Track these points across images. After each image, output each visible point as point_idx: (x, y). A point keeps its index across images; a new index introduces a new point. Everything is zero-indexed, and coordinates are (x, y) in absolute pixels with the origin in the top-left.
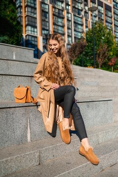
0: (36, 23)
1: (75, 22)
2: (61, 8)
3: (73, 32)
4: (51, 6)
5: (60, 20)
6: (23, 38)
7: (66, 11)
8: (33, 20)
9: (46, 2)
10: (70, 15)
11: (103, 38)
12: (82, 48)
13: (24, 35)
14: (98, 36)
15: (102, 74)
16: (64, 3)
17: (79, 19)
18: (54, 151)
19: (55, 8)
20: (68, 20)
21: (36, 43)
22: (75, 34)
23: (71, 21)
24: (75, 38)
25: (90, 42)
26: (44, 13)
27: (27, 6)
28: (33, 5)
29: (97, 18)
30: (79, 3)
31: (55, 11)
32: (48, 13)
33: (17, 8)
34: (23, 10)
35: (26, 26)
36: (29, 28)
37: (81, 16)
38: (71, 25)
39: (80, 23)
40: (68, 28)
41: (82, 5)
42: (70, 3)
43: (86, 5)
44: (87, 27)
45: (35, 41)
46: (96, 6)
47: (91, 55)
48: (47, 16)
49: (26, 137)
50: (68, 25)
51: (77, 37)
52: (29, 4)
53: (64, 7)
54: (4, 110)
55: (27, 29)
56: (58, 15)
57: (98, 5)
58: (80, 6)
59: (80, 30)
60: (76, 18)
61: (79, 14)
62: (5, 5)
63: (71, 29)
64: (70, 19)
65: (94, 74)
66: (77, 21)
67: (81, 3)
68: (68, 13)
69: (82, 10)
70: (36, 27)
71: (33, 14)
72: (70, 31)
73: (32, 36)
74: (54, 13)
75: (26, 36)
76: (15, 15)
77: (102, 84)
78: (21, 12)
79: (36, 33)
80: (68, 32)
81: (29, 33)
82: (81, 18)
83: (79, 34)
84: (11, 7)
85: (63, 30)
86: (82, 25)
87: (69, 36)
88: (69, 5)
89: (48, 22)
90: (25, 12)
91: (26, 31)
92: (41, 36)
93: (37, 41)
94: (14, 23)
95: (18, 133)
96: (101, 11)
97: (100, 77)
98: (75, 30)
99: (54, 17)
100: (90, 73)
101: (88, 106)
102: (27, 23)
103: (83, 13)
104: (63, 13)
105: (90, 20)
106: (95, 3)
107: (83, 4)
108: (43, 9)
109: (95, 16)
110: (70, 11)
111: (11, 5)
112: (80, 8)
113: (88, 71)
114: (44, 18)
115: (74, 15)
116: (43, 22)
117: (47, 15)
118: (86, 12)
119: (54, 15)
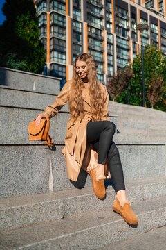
0: (64, 47)
1: (118, 46)
2: (99, 27)
3: (116, 60)
4: (85, 24)
5: (97, 43)
6: (46, 68)
7: (105, 31)
8: (61, 43)
9: (79, 20)
10: (111, 37)
11: (157, 67)
12: (127, 81)
13: (48, 64)
14: (150, 65)
15: (153, 115)
16: (104, 20)
17: (125, 42)
18: (83, 203)
19: (91, 27)
20: (109, 43)
21: (64, 75)
22: (118, 63)
23: (112, 44)
24: (118, 67)
25: (139, 73)
26: (76, 34)
27: (53, 25)
28: (61, 24)
29: (149, 40)
30: (124, 20)
31: (91, 32)
32: (81, 33)
33: (40, 28)
34: (47, 31)
35: (51, 52)
36: (55, 54)
37: (127, 38)
38: (113, 51)
39: (125, 47)
40: (109, 55)
41: (129, 24)
42: (111, 21)
43: (133, 23)
44: (134, 52)
45: (62, 72)
46: (148, 23)
47: (139, 91)
48: (80, 38)
49: (48, 184)
50: (109, 50)
51: (121, 66)
52: (56, 22)
53: (104, 25)
54: (21, 148)
55: (52, 55)
56: (95, 36)
57: (151, 23)
58: (126, 24)
59: (125, 57)
60: (119, 40)
61: (124, 35)
62: (25, 21)
63: (113, 56)
64: (111, 42)
65: (142, 114)
66: (121, 45)
67: (127, 20)
68: (109, 33)
69: (128, 30)
70: (65, 53)
71: (60, 36)
72: (111, 58)
73: (59, 65)
74: (90, 34)
75: (51, 65)
76: (36, 33)
77: (153, 127)
78: (44, 33)
79: (64, 61)
80: (108, 60)
81: (55, 60)
82: (127, 40)
83: (124, 62)
84: (33, 24)
85: (101, 56)
86: (128, 50)
87: (109, 65)
88: (110, 23)
89: (82, 46)
90: (50, 32)
91: (50, 58)
92: (72, 64)
93: (65, 72)
94: (36, 45)
95: (38, 178)
96: (155, 31)
97: (150, 118)
98: (118, 57)
99: (90, 39)
100: (137, 113)
101: (131, 151)
102: (52, 47)
103: (129, 34)
104: (102, 33)
105: (139, 43)
106: (147, 21)
107: (130, 22)
108: (75, 28)
109: (147, 38)
110: (112, 31)
111: (33, 21)
112: (125, 27)
113: (135, 110)
114: (75, 41)
115: (118, 37)
116: (75, 47)
117: (80, 36)
118: (133, 33)
119: (89, 36)
